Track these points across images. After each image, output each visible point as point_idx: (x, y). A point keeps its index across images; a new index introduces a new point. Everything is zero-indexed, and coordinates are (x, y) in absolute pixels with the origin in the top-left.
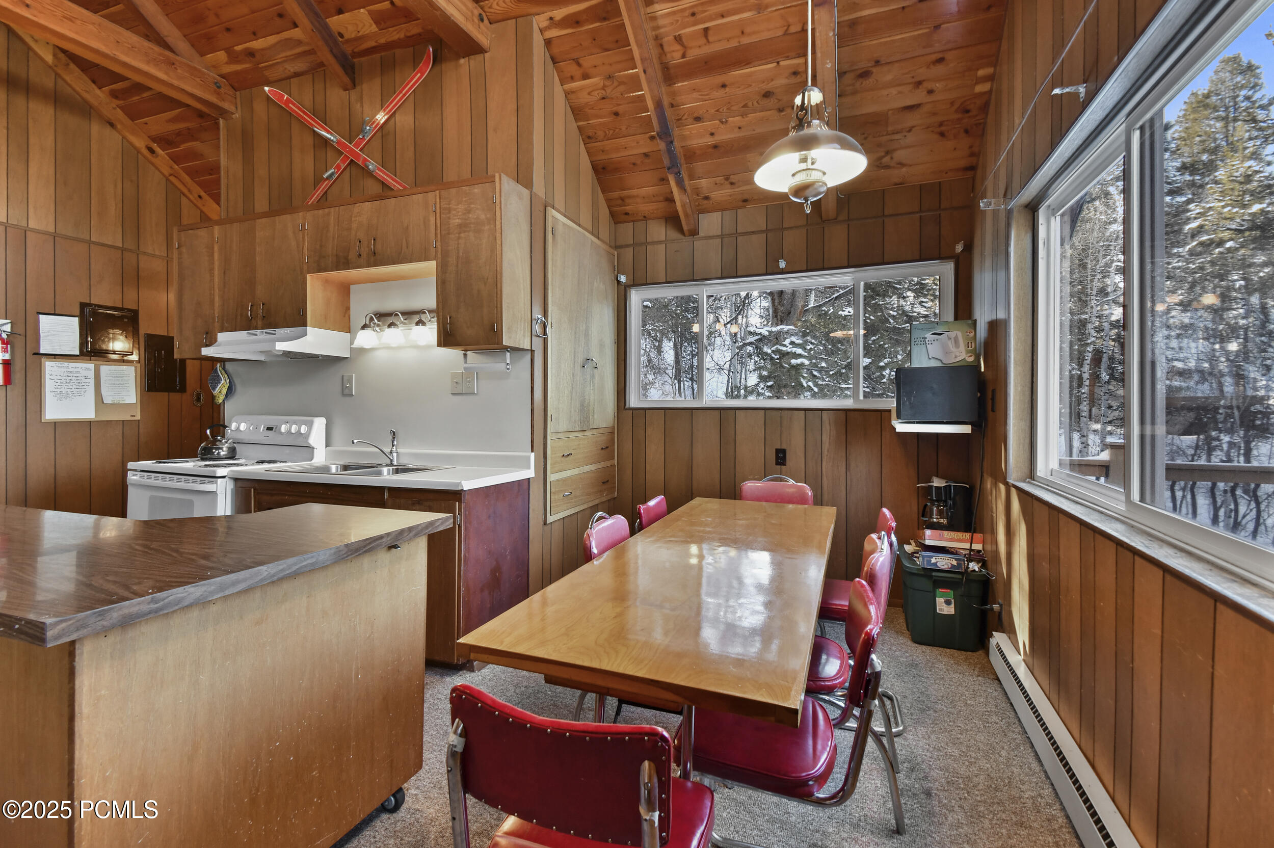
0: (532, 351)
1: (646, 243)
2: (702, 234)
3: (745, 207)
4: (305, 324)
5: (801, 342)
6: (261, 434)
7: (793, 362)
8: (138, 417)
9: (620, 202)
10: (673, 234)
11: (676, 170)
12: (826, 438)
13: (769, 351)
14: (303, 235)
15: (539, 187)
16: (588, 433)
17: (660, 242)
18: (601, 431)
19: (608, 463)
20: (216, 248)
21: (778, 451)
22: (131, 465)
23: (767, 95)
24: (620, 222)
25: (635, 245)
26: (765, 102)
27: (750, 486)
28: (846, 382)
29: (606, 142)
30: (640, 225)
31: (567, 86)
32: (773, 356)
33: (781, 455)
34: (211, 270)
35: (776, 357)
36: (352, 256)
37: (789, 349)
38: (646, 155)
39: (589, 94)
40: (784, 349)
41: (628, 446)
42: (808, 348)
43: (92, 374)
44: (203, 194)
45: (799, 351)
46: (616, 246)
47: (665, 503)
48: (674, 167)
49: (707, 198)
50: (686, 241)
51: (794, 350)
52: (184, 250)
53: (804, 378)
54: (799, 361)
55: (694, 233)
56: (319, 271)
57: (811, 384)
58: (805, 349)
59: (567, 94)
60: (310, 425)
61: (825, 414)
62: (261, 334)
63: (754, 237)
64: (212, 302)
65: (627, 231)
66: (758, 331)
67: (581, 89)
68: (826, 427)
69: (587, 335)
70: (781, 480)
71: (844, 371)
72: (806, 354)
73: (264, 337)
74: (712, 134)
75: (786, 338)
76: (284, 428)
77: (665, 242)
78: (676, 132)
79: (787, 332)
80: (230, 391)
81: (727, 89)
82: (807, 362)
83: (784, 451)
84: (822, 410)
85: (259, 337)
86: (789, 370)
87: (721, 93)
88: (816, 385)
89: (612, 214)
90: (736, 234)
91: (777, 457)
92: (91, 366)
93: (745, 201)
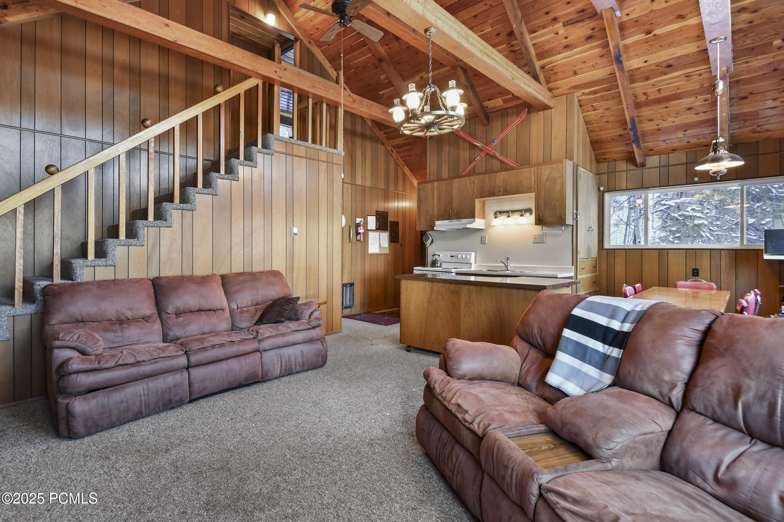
0: (573, 226)
1: (615, 172)
2: (647, 166)
3: (673, 153)
4: (474, 217)
5: (700, 209)
6: (449, 259)
7: (696, 222)
8: (388, 253)
9: (602, 154)
10: (631, 167)
11: (637, 142)
12: (723, 264)
13: (676, 215)
14: (474, 185)
15: (575, 160)
16: (589, 260)
17: (623, 171)
18: (593, 259)
19: (595, 274)
20: (435, 190)
21: (693, 270)
22: (415, 268)
23: (690, 109)
24: (600, 163)
25: (608, 173)
26: (689, 112)
27: (680, 283)
28: (735, 232)
29: (599, 132)
30: (612, 164)
31: (584, 114)
32: (679, 218)
33: (695, 271)
34: (433, 198)
35: (681, 219)
36: (496, 191)
37: (691, 213)
38: (620, 135)
39: (595, 116)
40: (687, 213)
41: (604, 266)
42: (705, 212)
43: (378, 236)
44: (404, 164)
45: (699, 215)
46: (598, 174)
47: (641, 286)
48: (637, 141)
49: (652, 150)
50: (638, 171)
51: (695, 214)
52: (421, 191)
53: (703, 231)
54: (700, 222)
55: (643, 165)
56: (481, 198)
57: (708, 235)
58: (703, 213)
59: (584, 117)
60: (470, 255)
61: (722, 252)
62: (455, 221)
63: (679, 166)
64: (433, 210)
65: (604, 167)
66: (667, 203)
67: (592, 114)
68: (723, 258)
69: (590, 217)
70: (699, 281)
71: (734, 227)
72: (704, 216)
73: (456, 222)
74: (658, 125)
75: (688, 206)
76: (459, 256)
77: (627, 171)
78: (638, 126)
79: (689, 203)
80: (432, 242)
81: (668, 109)
82: (706, 222)
83: (697, 270)
84: (720, 250)
85: (453, 222)
86: (693, 227)
87: (665, 110)
88: (712, 235)
89: (596, 159)
90: (669, 166)
91: (693, 273)
92: (378, 233)
93: (674, 150)
